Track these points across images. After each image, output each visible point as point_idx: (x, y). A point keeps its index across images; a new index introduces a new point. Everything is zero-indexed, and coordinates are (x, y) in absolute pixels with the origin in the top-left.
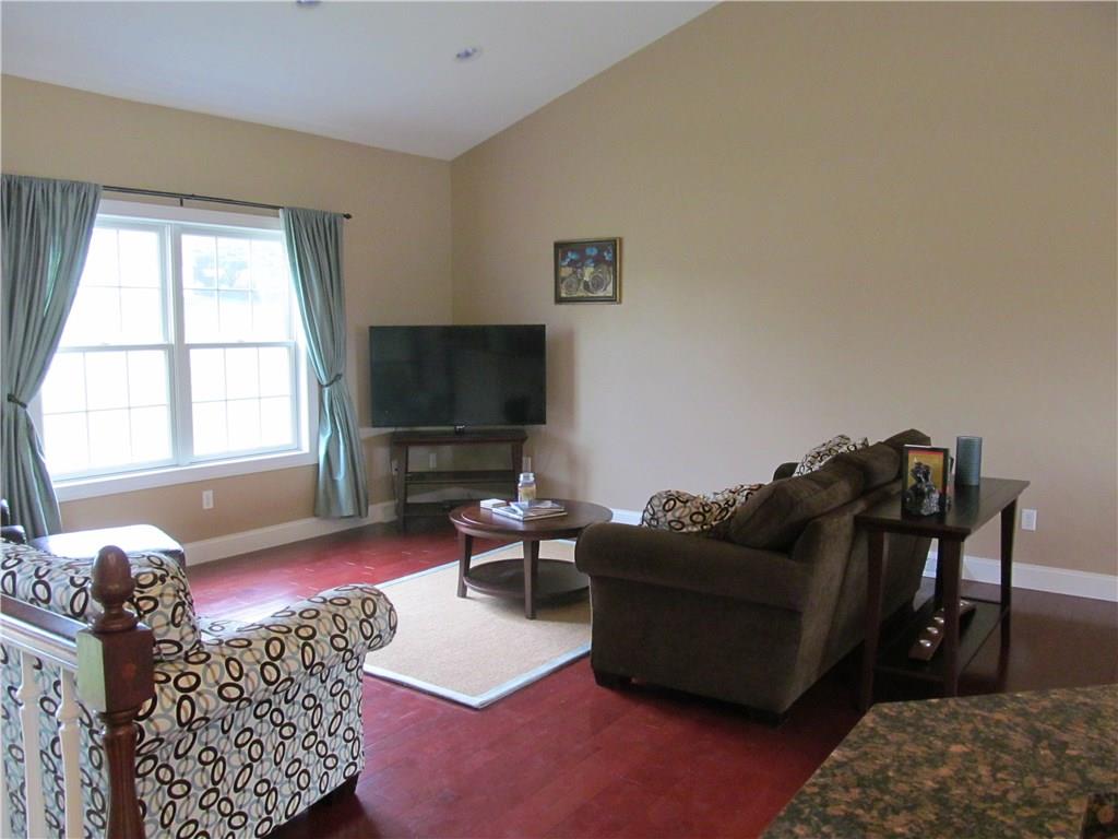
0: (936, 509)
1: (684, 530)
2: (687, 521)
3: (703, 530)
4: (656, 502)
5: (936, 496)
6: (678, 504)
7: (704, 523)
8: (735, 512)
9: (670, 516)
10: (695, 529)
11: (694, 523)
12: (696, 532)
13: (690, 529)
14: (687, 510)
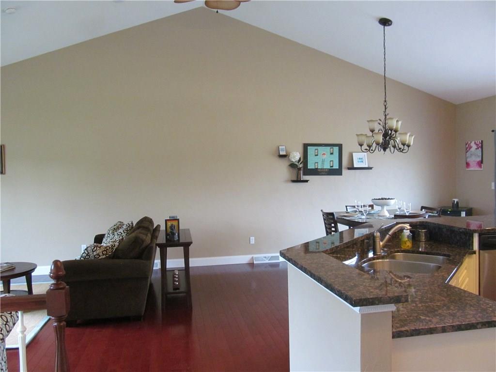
0: (177, 238)
1: (100, 258)
2: (101, 254)
3: (107, 257)
4: (89, 249)
5: (177, 234)
6: (98, 248)
7: (106, 254)
8: (116, 249)
9: (95, 253)
10: (104, 257)
11: (103, 254)
12: (105, 258)
13: (102, 257)
14: (101, 250)
